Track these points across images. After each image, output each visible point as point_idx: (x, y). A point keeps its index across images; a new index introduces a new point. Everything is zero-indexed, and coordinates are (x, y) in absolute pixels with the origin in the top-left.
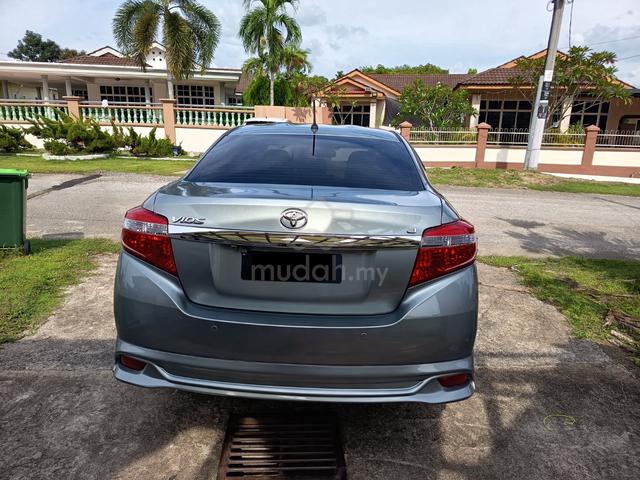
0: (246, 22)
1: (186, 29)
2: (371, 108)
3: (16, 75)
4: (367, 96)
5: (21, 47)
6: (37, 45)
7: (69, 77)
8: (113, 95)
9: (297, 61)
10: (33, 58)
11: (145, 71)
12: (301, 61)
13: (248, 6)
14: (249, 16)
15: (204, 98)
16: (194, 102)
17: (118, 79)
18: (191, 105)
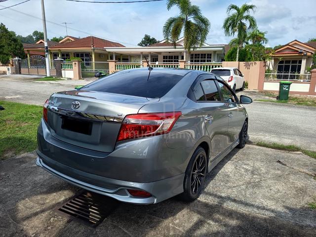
0: (227, 21)
1: (193, 28)
2: (303, 61)
3: (132, 53)
4: (300, 54)
5: (142, 41)
6: (148, 40)
7: (150, 53)
8: (168, 60)
9: (258, 38)
10: (146, 45)
11: (175, 48)
12: (261, 38)
13: (229, 13)
14: (229, 18)
15: (206, 59)
16: (201, 61)
17: (170, 52)
18: (200, 63)
